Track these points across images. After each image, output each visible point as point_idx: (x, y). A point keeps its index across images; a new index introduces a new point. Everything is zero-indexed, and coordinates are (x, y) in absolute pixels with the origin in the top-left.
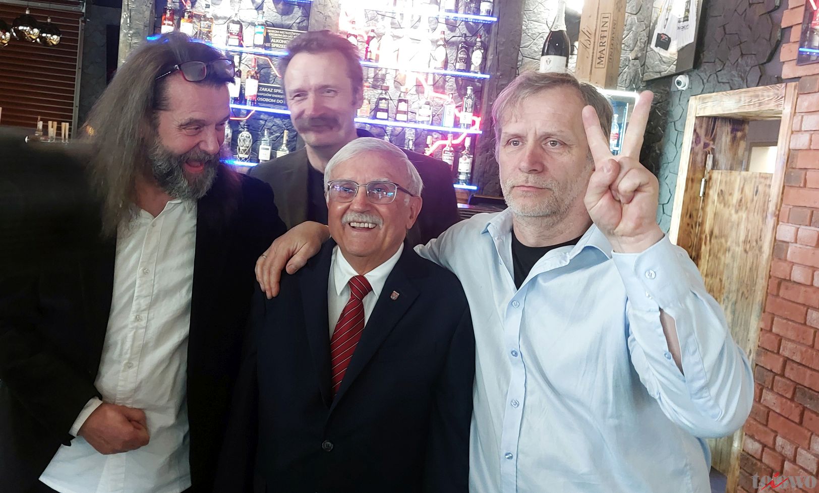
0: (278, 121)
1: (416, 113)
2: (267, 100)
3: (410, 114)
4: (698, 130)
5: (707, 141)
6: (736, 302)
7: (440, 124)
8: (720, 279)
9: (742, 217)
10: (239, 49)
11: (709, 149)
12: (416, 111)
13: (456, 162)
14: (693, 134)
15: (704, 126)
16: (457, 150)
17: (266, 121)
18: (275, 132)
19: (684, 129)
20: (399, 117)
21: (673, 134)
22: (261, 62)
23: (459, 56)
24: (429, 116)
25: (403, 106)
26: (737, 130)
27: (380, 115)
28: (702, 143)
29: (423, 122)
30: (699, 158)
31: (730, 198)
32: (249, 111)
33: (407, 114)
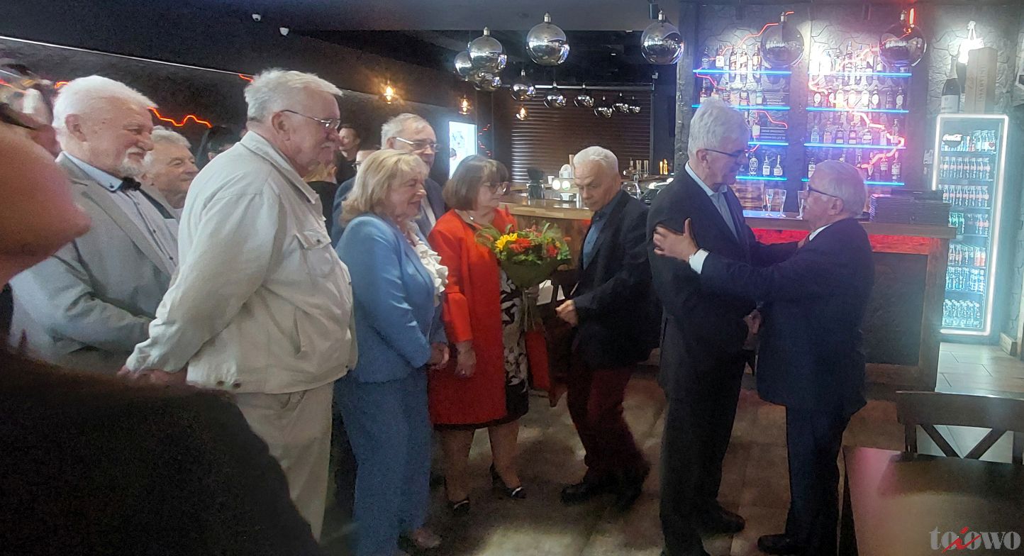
0: (774, 150)
1: (861, 138)
2: (767, 137)
3: (857, 139)
7: (878, 144)
10: (747, 107)
13: (890, 169)
17: (766, 150)
18: (773, 157)
20: (851, 141)
22: (761, 114)
23: (888, 100)
24: (870, 140)
25: (853, 135)
27: (838, 141)
29: (866, 144)
32: (755, 145)
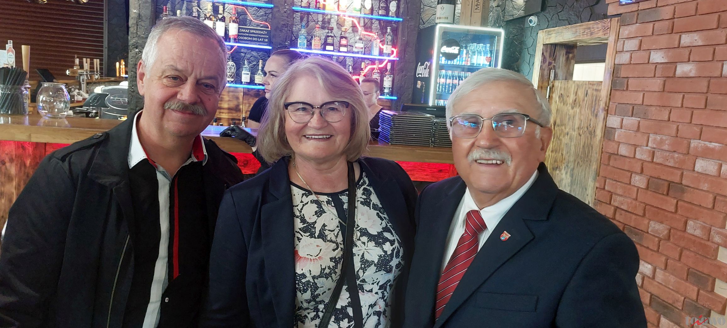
0: (254, 53)
1: (353, 47)
2: (245, 38)
3: (349, 47)
4: (545, 54)
5: (551, 61)
6: (573, 169)
7: (370, 54)
8: (562, 153)
9: (576, 111)
11: (552, 66)
12: (353, 44)
14: (542, 56)
15: (549, 50)
16: (383, 72)
17: (245, 53)
18: (253, 61)
19: (535, 53)
20: (342, 49)
21: (527, 57)
22: (239, 11)
23: (381, 5)
24: (362, 48)
25: (344, 42)
26: (569, 53)
27: (328, 48)
28: (547, 62)
29: (358, 53)
30: (546, 72)
31: (568, 99)
32: (232, 47)
33: (347, 47)
